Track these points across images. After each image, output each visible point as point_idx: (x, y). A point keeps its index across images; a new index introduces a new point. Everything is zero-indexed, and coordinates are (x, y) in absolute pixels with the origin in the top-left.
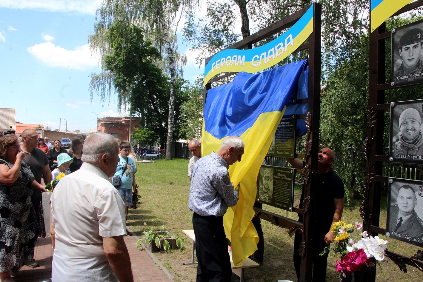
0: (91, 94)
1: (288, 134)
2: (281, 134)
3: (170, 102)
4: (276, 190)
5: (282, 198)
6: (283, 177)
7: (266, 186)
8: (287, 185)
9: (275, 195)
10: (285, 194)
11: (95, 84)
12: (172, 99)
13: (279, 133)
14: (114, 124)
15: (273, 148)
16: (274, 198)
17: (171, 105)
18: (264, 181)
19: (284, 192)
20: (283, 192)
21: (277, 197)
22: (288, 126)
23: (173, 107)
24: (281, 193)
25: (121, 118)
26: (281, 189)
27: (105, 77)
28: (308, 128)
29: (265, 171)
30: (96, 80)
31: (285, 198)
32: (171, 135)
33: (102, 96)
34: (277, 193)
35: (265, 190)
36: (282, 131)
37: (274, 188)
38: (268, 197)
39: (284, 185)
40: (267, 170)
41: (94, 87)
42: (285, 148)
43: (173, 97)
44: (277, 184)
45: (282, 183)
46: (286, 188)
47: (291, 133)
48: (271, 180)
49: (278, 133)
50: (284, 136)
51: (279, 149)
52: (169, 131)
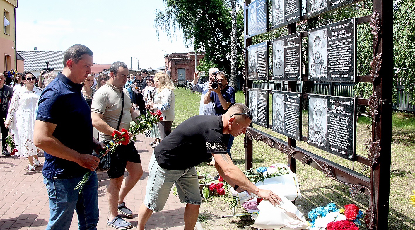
0: (157, 32)
1: (345, 48)
2: (336, 50)
3: (232, 33)
4: (331, 129)
5: (339, 141)
6: (339, 110)
7: (317, 123)
8: (346, 122)
9: (330, 136)
10: (343, 135)
11: (159, 21)
12: (234, 31)
13: (333, 48)
14: (180, 60)
15: (325, 71)
16: (328, 140)
17: (233, 37)
18: (315, 116)
19: (342, 132)
20: (340, 132)
21: (332, 139)
22: (345, 36)
23: (235, 38)
24: (337, 133)
25: (187, 53)
26: (337, 127)
27: (168, 13)
28: (375, 35)
29: (316, 102)
30: (160, 17)
31: (343, 141)
32: (235, 67)
33: (168, 33)
34: (332, 133)
35: (316, 130)
36: (336, 45)
37: (328, 127)
38: (321, 138)
39: (341, 123)
40: (317, 101)
41: (159, 24)
42: (341, 68)
43: (235, 28)
44: (332, 121)
45: (339, 119)
46: (345, 127)
47: (349, 46)
48: (324, 115)
49: (331, 48)
50: (339, 52)
51: (334, 71)
52: (233, 63)
